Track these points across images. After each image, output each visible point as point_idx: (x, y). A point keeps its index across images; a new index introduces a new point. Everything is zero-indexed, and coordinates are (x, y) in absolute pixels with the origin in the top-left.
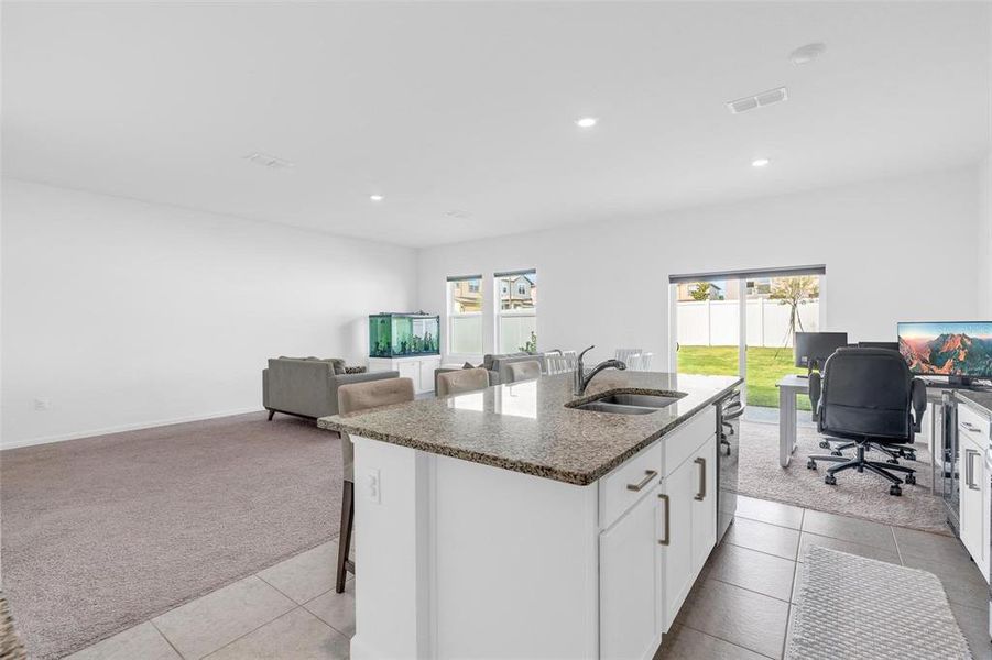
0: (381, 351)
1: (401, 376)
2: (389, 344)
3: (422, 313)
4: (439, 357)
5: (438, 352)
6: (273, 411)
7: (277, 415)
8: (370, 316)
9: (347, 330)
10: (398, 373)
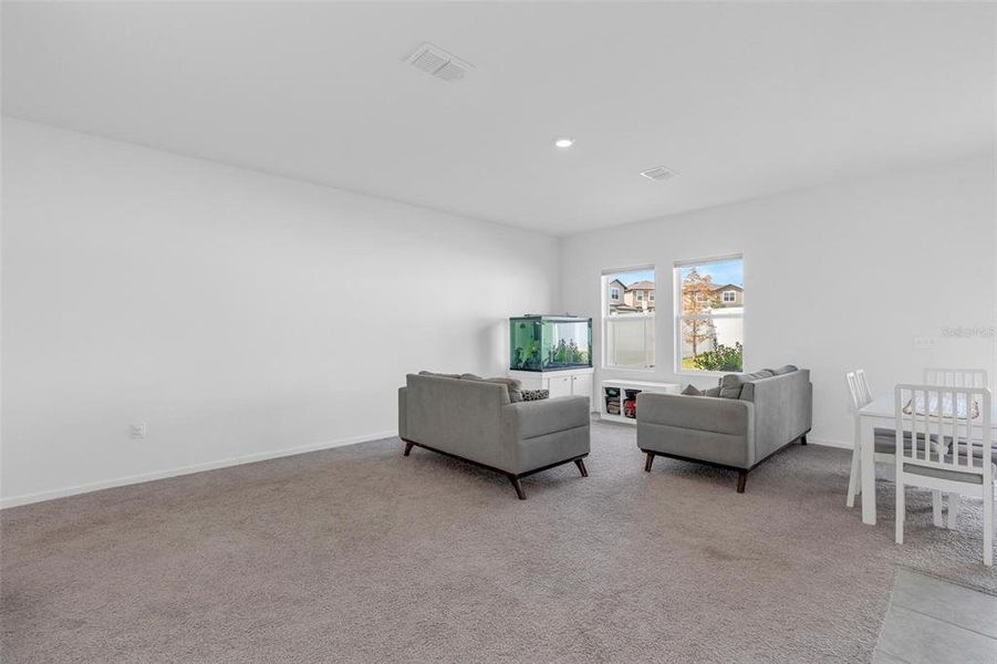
0: (527, 362)
1: (552, 396)
2: (536, 354)
3: (568, 316)
4: (591, 370)
5: (590, 365)
6: (410, 444)
7: (415, 449)
8: (511, 319)
9: (484, 335)
10: (547, 392)
